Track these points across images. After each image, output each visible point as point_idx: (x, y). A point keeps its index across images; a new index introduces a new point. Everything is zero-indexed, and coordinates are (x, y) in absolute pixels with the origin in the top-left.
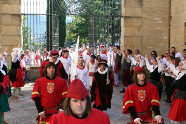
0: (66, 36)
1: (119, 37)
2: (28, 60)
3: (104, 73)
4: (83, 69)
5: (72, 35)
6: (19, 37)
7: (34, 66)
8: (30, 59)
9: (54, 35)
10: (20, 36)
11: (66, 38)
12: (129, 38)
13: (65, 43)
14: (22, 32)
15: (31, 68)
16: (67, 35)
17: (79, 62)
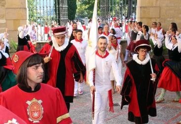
0: (76, 8)
1: (134, 9)
2: (34, 35)
3: (144, 62)
4: (105, 57)
5: (84, 7)
6: (24, 10)
7: (41, 42)
8: (36, 34)
9: (62, 8)
10: (26, 9)
11: (77, 10)
12: (145, 9)
13: (76, 16)
14: (27, 4)
15: (37, 43)
16: (78, 8)
17: (100, 46)
